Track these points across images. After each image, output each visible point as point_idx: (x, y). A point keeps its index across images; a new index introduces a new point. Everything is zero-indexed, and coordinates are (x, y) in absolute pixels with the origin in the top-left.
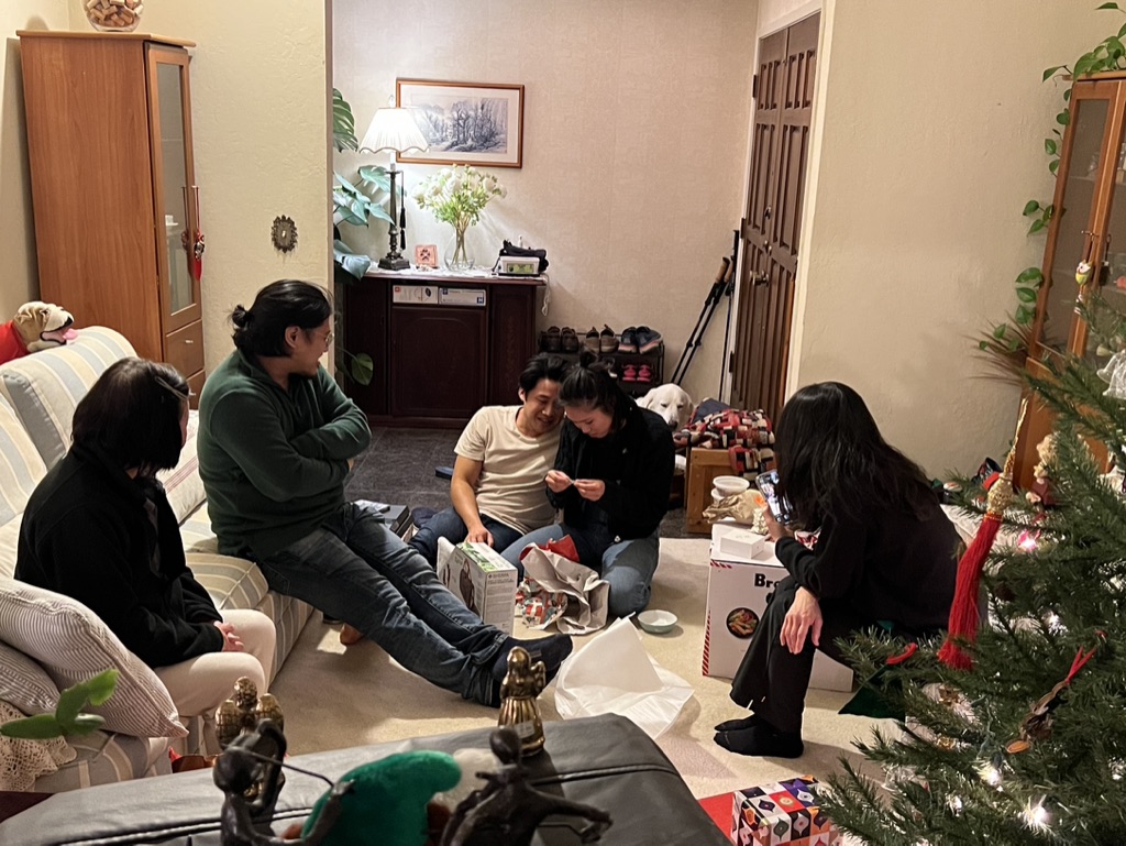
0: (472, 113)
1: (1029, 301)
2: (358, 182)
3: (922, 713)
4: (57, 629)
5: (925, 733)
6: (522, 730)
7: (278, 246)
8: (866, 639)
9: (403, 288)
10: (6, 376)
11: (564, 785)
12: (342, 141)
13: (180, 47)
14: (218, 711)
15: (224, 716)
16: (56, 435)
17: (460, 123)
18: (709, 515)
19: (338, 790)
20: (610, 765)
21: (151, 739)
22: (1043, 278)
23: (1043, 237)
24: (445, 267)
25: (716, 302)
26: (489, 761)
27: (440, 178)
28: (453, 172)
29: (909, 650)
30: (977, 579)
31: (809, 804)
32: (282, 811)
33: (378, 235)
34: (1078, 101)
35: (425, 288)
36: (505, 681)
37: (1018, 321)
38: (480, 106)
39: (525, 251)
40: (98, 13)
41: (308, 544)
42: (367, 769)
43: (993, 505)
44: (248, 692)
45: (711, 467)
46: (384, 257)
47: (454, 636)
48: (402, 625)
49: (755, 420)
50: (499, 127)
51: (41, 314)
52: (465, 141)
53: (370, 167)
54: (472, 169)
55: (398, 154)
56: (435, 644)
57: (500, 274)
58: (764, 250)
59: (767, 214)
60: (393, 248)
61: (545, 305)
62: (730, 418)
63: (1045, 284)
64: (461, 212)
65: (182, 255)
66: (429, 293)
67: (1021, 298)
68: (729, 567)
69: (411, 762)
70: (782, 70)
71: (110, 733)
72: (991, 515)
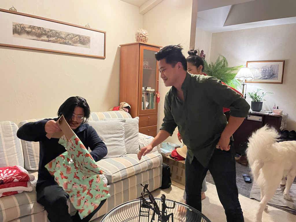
0: (268, 69)
13: (158, 47)
17: (264, 72)
38: (270, 67)
50: (275, 72)
52: (265, 77)
55: (246, 81)
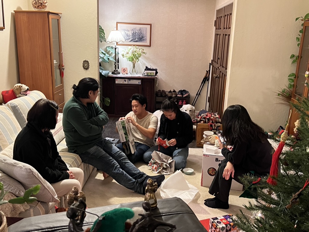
0: (137, 32)
1: (292, 82)
2: (106, 51)
3: (263, 197)
4: (25, 173)
5: (264, 203)
6: (151, 202)
7: (84, 68)
8: (247, 177)
9: (118, 79)
10: (11, 104)
11: (163, 217)
12: (102, 39)
13: (58, 14)
14: (68, 196)
15: (70, 197)
16: (24, 120)
18: (203, 142)
19: (100, 218)
20: (176, 211)
21: (50, 203)
22: (296, 76)
23: (296, 64)
24: (130, 74)
25: (204, 83)
26: (142, 210)
27: (128, 49)
28: (132, 48)
29: (259, 180)
30: (278, 160)
31: (230, 222)
32: (85, 224)
33: (111, 65)
34: (306, 26)
35: (124, 79)
36: (146, 188)
37: (289, 88)
38: (139, 30)
39: (152, 69)
40: (36, 5)
41: (93, 149)
42: (108, 213)
43: (282, 139)
44: (76, 191)
45: (203, 128)
46: (113, 71)
47: (132, 175)
48: (118, 172)
49: (215, 115)
50: (144, 35)
51: (20, 87)
52: (135, 39)
53: (109, 46)
54: (137, 47)
55: (117, 43)
56: (127, 177)
57: (145, 76)
58: (218, 68)
59: (218, 58)
60: (116, 69)
61: (157, 84)
62: (208, 115)
63: (296, 78)
64: (134, 59)
65: (58, 71)
66: (125, 81)
67: (290, 81)
68: (208, 156)
69: (121, 210)
70: (223, 19)
71: (39, 201)
72: (282, 142)
